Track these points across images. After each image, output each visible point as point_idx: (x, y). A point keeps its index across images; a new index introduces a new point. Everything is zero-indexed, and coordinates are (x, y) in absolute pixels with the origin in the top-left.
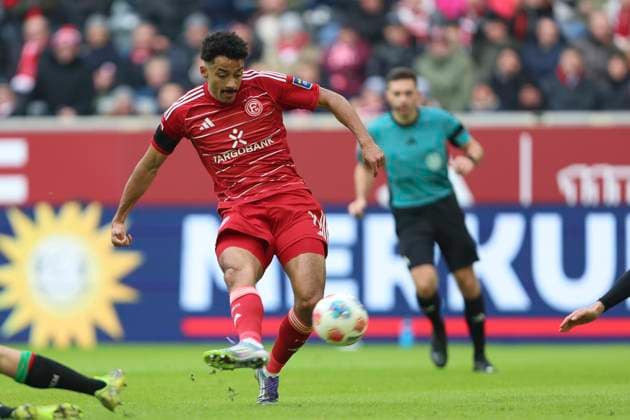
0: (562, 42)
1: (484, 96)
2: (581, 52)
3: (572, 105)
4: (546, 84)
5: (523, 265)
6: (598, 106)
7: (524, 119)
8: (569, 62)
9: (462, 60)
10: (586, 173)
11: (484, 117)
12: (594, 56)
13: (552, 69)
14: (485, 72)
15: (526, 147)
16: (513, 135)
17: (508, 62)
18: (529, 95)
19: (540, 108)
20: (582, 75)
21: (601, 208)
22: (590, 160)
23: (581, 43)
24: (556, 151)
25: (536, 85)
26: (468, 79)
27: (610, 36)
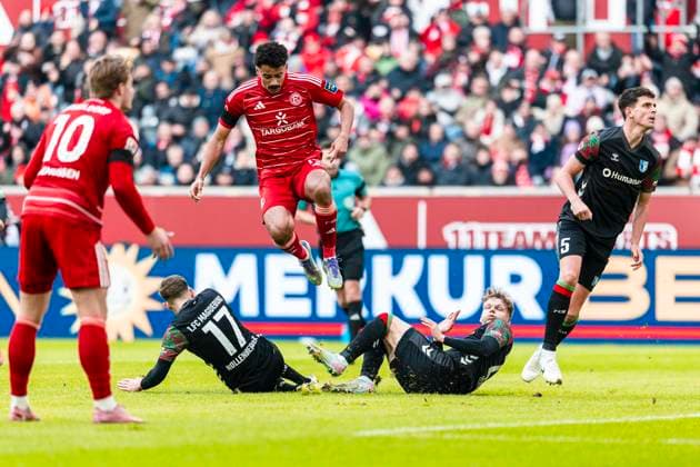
0: (445, 140)
1: (395, 176)
2: (458, 146)
3: (452, 183)
4: (436, 167)
5: (422, 288)
6: (470, 182)
7: (422, 191)
8: (451, 153)
9: (380, 151)
10: (462, 227)
11: (395, 189)
12: (467, 149)
13: (439, 158)
14: (394, 161)
15: (422, 209)
16: (415, 201)
17: (410, 153)
18: (425, 176)
19: (432, 184)
20: (459, 161)
21: (473, 251)
22: (465, 219)
23: (459, 140)
24: (442, 213)
25: (428, 167)
26: (384, 164)
27: (478, 136)
